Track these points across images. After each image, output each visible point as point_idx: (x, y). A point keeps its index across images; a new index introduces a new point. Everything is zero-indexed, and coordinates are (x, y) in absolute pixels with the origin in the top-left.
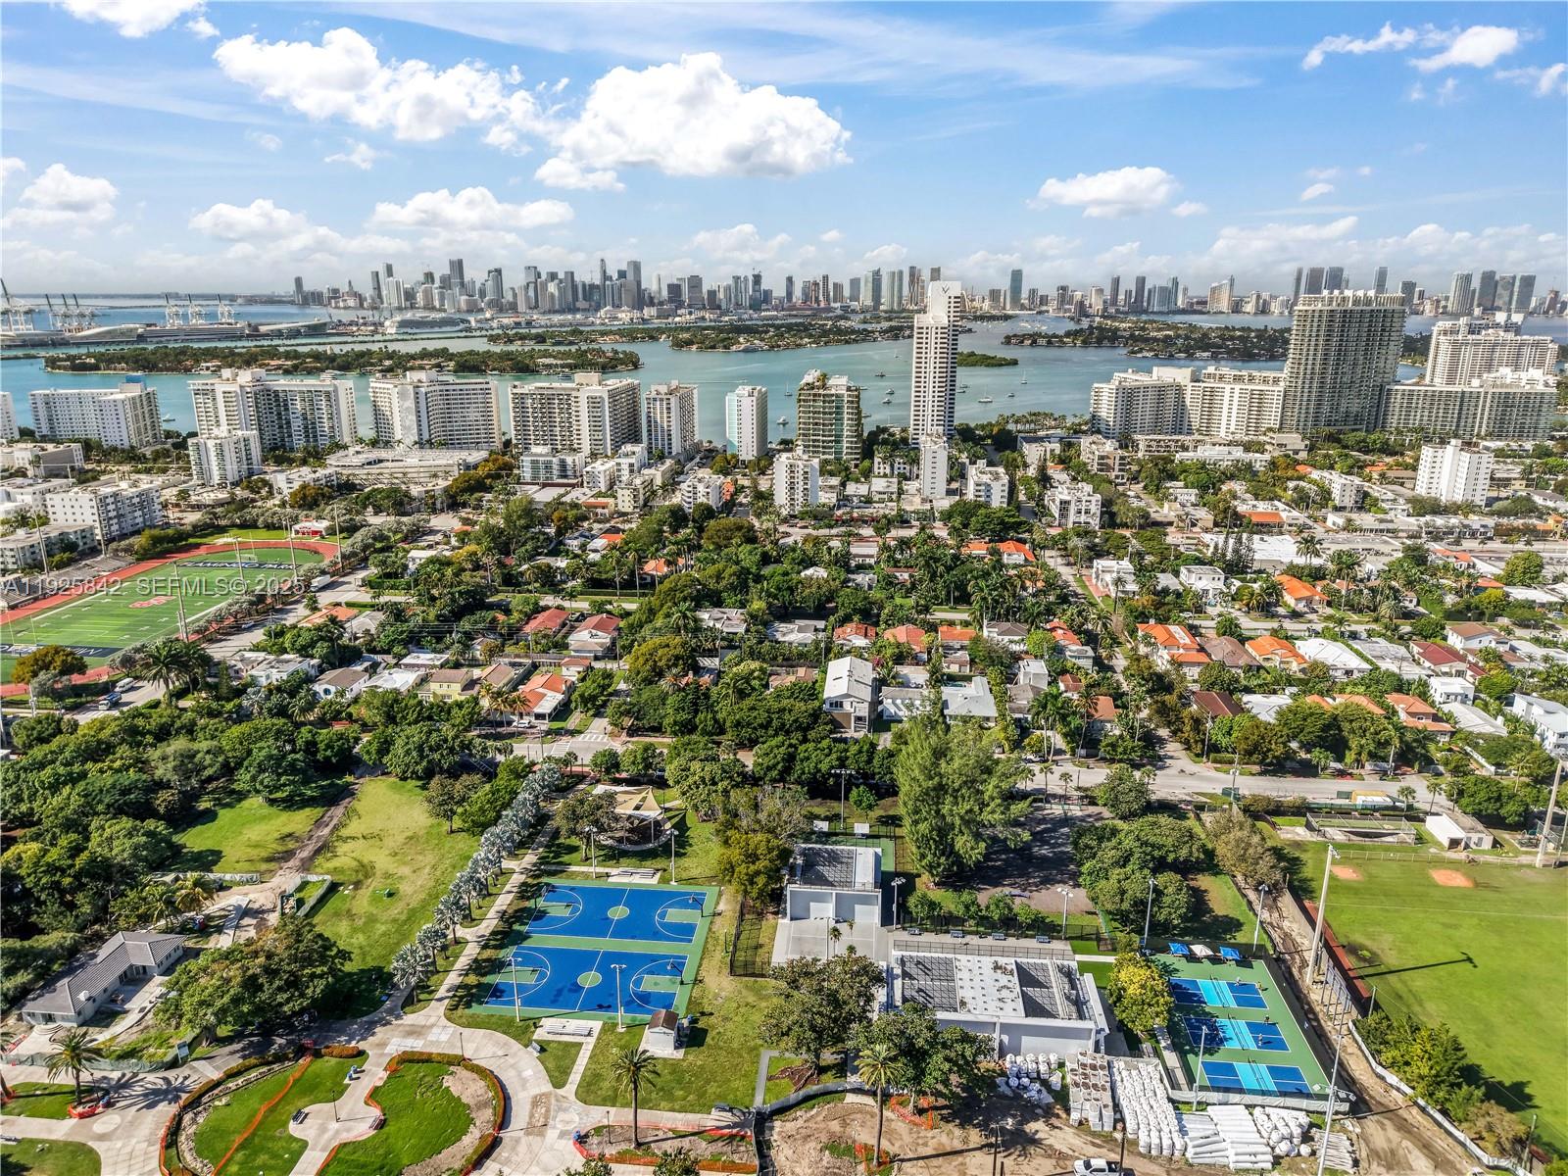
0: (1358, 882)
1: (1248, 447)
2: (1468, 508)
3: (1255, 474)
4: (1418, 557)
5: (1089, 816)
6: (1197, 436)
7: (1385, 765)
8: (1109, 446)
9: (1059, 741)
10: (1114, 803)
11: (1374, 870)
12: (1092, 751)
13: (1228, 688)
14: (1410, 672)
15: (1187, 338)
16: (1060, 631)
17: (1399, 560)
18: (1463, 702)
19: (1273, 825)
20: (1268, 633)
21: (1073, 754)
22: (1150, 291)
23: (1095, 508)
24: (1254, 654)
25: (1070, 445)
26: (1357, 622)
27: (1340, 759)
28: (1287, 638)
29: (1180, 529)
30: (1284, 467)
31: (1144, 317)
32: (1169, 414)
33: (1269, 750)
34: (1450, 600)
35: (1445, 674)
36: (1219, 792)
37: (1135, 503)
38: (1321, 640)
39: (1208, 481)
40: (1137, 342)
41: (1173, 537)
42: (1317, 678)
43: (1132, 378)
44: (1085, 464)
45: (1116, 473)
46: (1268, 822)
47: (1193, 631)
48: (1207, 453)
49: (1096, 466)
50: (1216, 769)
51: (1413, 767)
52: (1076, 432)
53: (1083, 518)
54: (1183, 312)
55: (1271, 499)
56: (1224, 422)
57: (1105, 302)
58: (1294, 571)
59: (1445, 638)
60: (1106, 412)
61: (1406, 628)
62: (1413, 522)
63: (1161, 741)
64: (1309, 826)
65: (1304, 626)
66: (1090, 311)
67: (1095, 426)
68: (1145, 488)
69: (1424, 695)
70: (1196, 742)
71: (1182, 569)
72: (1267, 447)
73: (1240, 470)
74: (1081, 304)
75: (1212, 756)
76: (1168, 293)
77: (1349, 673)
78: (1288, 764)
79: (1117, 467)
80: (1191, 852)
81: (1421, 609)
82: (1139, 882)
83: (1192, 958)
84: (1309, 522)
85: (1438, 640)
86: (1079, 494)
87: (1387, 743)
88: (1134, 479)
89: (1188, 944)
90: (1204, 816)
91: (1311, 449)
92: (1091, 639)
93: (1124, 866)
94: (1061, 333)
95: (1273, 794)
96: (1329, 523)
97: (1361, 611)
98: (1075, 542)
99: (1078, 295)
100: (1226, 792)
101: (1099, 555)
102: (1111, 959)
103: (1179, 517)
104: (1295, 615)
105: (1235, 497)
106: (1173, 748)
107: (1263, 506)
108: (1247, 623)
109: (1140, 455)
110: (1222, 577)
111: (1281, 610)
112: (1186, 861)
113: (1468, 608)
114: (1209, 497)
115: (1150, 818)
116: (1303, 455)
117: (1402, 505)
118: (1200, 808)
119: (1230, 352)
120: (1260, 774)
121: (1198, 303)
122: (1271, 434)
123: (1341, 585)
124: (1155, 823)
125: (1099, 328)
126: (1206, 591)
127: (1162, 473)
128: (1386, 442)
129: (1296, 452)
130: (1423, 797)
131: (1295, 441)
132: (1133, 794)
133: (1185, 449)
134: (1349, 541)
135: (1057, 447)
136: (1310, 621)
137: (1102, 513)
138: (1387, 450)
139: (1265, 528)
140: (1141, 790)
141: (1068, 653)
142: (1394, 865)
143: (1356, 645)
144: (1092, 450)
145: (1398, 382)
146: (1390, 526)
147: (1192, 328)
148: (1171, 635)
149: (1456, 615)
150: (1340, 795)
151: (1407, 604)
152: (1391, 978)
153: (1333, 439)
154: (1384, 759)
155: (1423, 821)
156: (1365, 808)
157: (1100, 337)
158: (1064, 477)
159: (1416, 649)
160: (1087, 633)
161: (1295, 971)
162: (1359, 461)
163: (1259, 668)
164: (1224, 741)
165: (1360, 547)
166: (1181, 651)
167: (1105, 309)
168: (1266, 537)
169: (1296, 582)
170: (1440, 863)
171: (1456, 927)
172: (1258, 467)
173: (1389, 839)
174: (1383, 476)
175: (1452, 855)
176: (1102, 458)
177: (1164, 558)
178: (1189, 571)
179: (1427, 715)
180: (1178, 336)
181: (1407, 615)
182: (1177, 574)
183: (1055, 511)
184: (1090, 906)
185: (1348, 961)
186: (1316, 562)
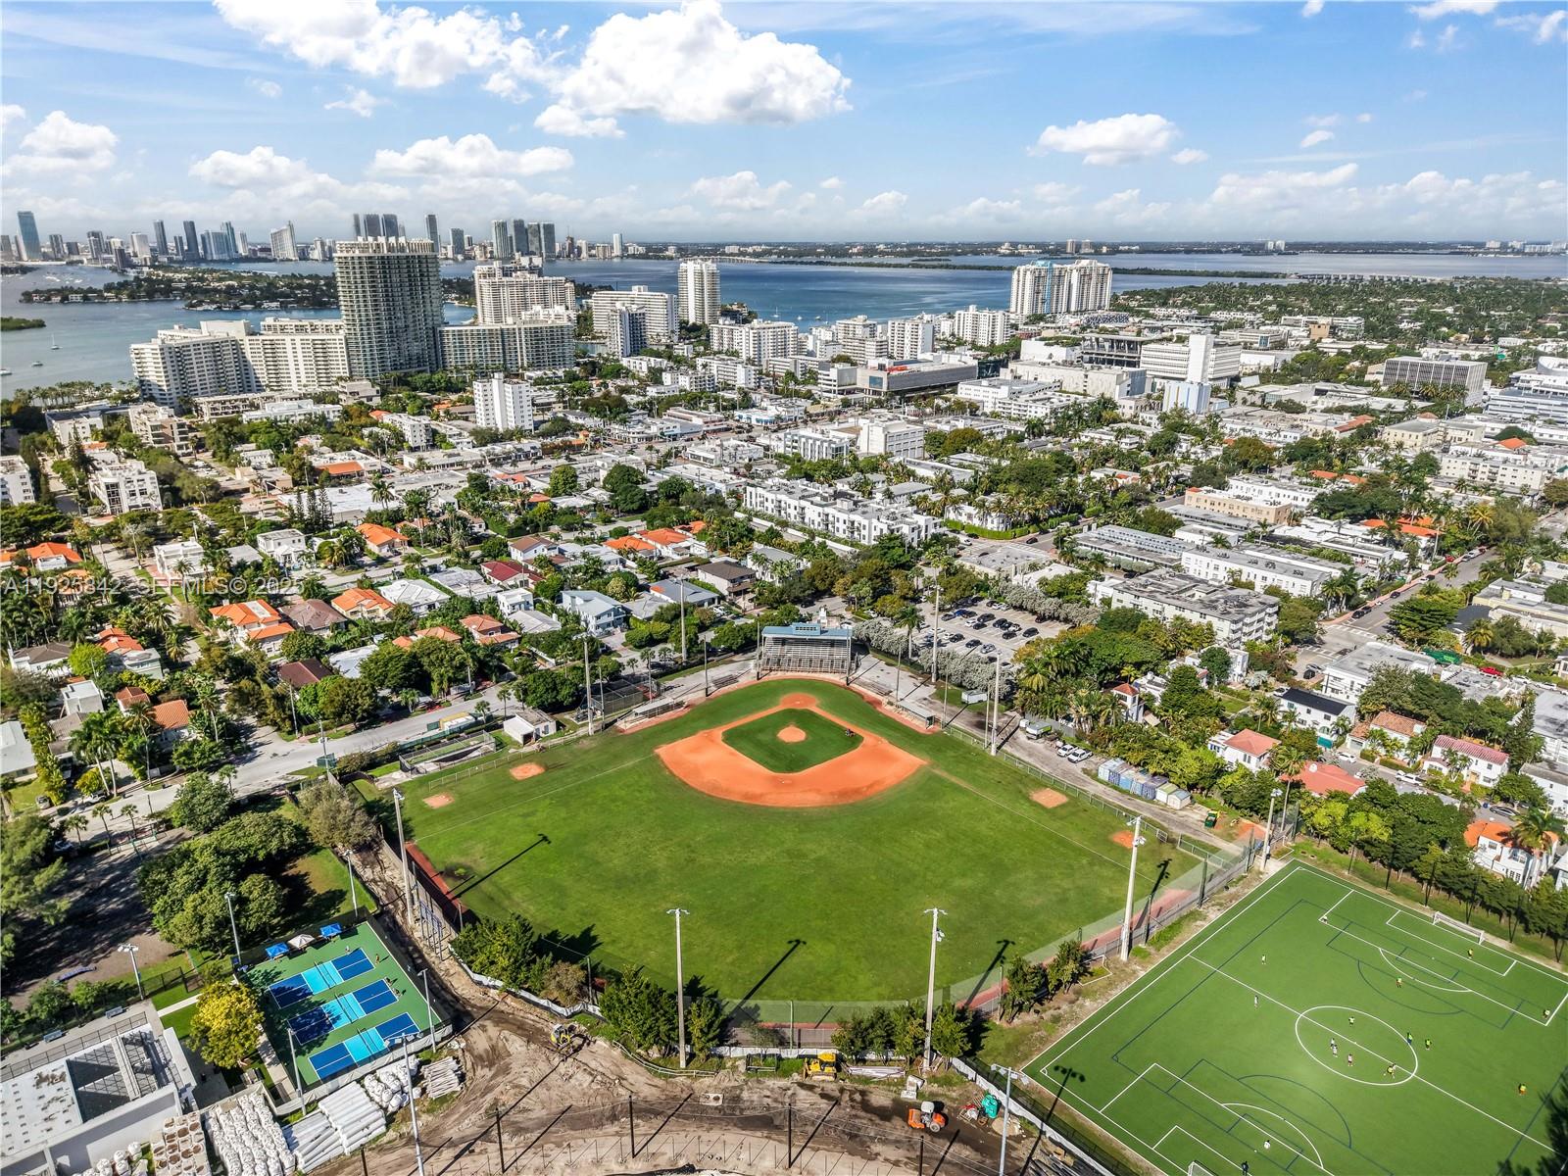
0: (451, 805)
1: (319, 399)
2: (519, 433)
3: (331, 425)
4: (480, 485)
5: (168, 843)
6: (268, 393)
7: (467, 686)
8: (162, 414)
9: (122, 768)
10: (191, 818)
11: (464, 789)
12: (164, 768)
13: (315, 655)
14: (481, 592)
15: (252, 288)
16: (114, 640)
17: (465, 490)
18: (527, 609)
19: (371, 779)
20: (355, 586)
21: (144, 776)
22: (203, 238)
23: (152, 486)
24: (341, 610)
25: (115, 417)
26: (436, 556)
27: (428, 692)
28: (372, 587)
29: (257, 494)
30: (357, 416)
31: (204, 266)
32: (232, 372)
33: (357, 706)
34: (512, 518)
35: (512, 587)
36: (315, 764)
37: (202, 474)
38: (403, 581)
39: (281, 438)
40: (197, 296)
41: (248, 504)
42: (404, 619)
43: (178, 335)
44: (136, 437)
45: (178, 442)
46: (365, 778)
47: (276, 601)
48: (278, 409)
49: (151, 439)
50: (311, 741)
51: (490, 679)
52: (125, 401)
53: (139, 500)
54: (246, 260)
55: (349, 449)
56: (293, 376)
57: (153, 250)
58: (373, 518)
59: (509, 555)
60: (155, 374)
61: (476, 553)
62: (477, 454)
63: (250, 729)
64: (404, 769)
65: (389, 571)
66: (135, 260)
67: (146, 393)
68: (214, 455)
69: (494, 612)
70: (283, 720)
71: (259, 538)
72: (341, 396)
73: (313, 423)
74: (121, 252)
75: (304, 728)
76: (226, 240)
77: (431, 606)
78: (381, 713)
79: (177, 437)
80: (282, 841)
81: (490, 532)
82: (218, 900)
83: (293, 953)
84: (388, 466)
85: (504, 558)
86: (127, 474)
87: (463, 666)
88: (200, 446)
89: (286, 941)
90: (300, 795)
91: (383, 394)
92: (155, 640)
93: (200, 889)
94: (100, 287)
95: (368, 748)
96: (406, 465)
97: (439, 545)
98: (129, 530)
99: (116, 243)
100: (321, 762)
101: (163, 539)
102: (193, 1000)
103: (253, 482)
104: (380, 561)
105: (311, 452)
106: (264, 733)
107: (341, 458)
108: (332, 580)
109: (206, 419)
110: (303, 538)
111: (367, 560)
112: (280, 851)
113: (525, 523)
114: (285, 456)
115: (232, 822)
116: (377, 401)
117: (467, 438)
118: (296, 787)
119: (299, 301)
120: (355, 732)
121: (262, 250)
122: (341, 383)
123: (418, 524)
124: (237, 826)
125: (148, 280)
126: (287, 557)
127: (230, 436)
128: (449, 381)
129: (370, 399)
130: (497, 706)
131: (365, 388)
132: (211, 802)
133: (254, 407)
134: (420, 480)
135: (99, 422)
136: (396, 564)
137: (162, 491)
138: (451, 388)
139: (344, 479)
140: (221, 793)
141: (126, 663)
142: (481, 778)
143: (435, 578)
144: (144, 420)
145: (447, 324)
146: (458, 459)
147: (257, 277)
148: (248, 612)
149: (516, 532)
150: (430, 727)
151: (476, 530)
152: (484, 885)
153: (402, 382)
154: (465, 680)
155: (501, 726)
156: (452, 732)
157: (152, 291)
158: (110, 455)
159: (486, 570)
160: (150, 632)
161: (399, 918)
162: (425, 401)
163: (348, 622)
164: (312, 711)
165: (431, 483)
166: (263, 626)
167: (154, 259)
168: (344, 489)
169: (376, 529)
170: (519, 760)
171: (532, 814)
172: (333, 417)
173: (475, 754)
174: (447, 412)
175: (527, 749)
176: (154, 428)
177: (238, 529)
178: (266, 538)
179: (495, 629)
180: (242, 286)
181: (477, 540)
182: (254, 544)
183: (103, 496)
184: (172, 948)
185: (445, 886)
186: (393, 505)
